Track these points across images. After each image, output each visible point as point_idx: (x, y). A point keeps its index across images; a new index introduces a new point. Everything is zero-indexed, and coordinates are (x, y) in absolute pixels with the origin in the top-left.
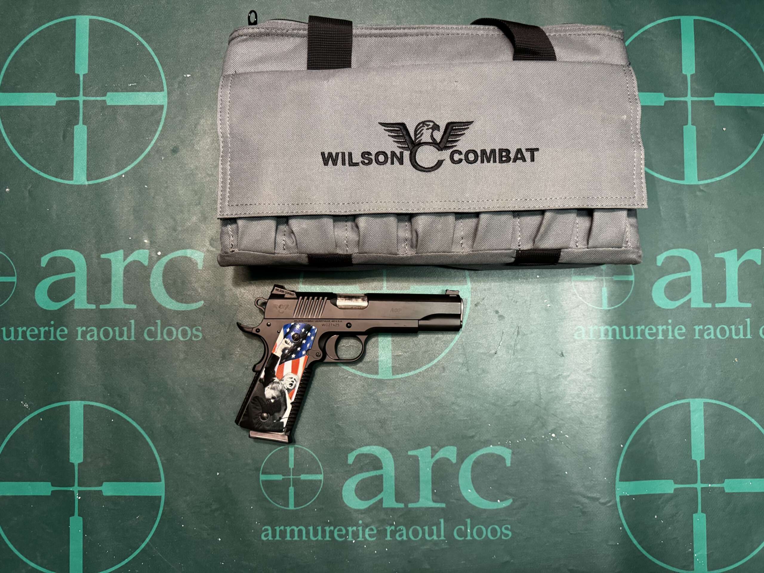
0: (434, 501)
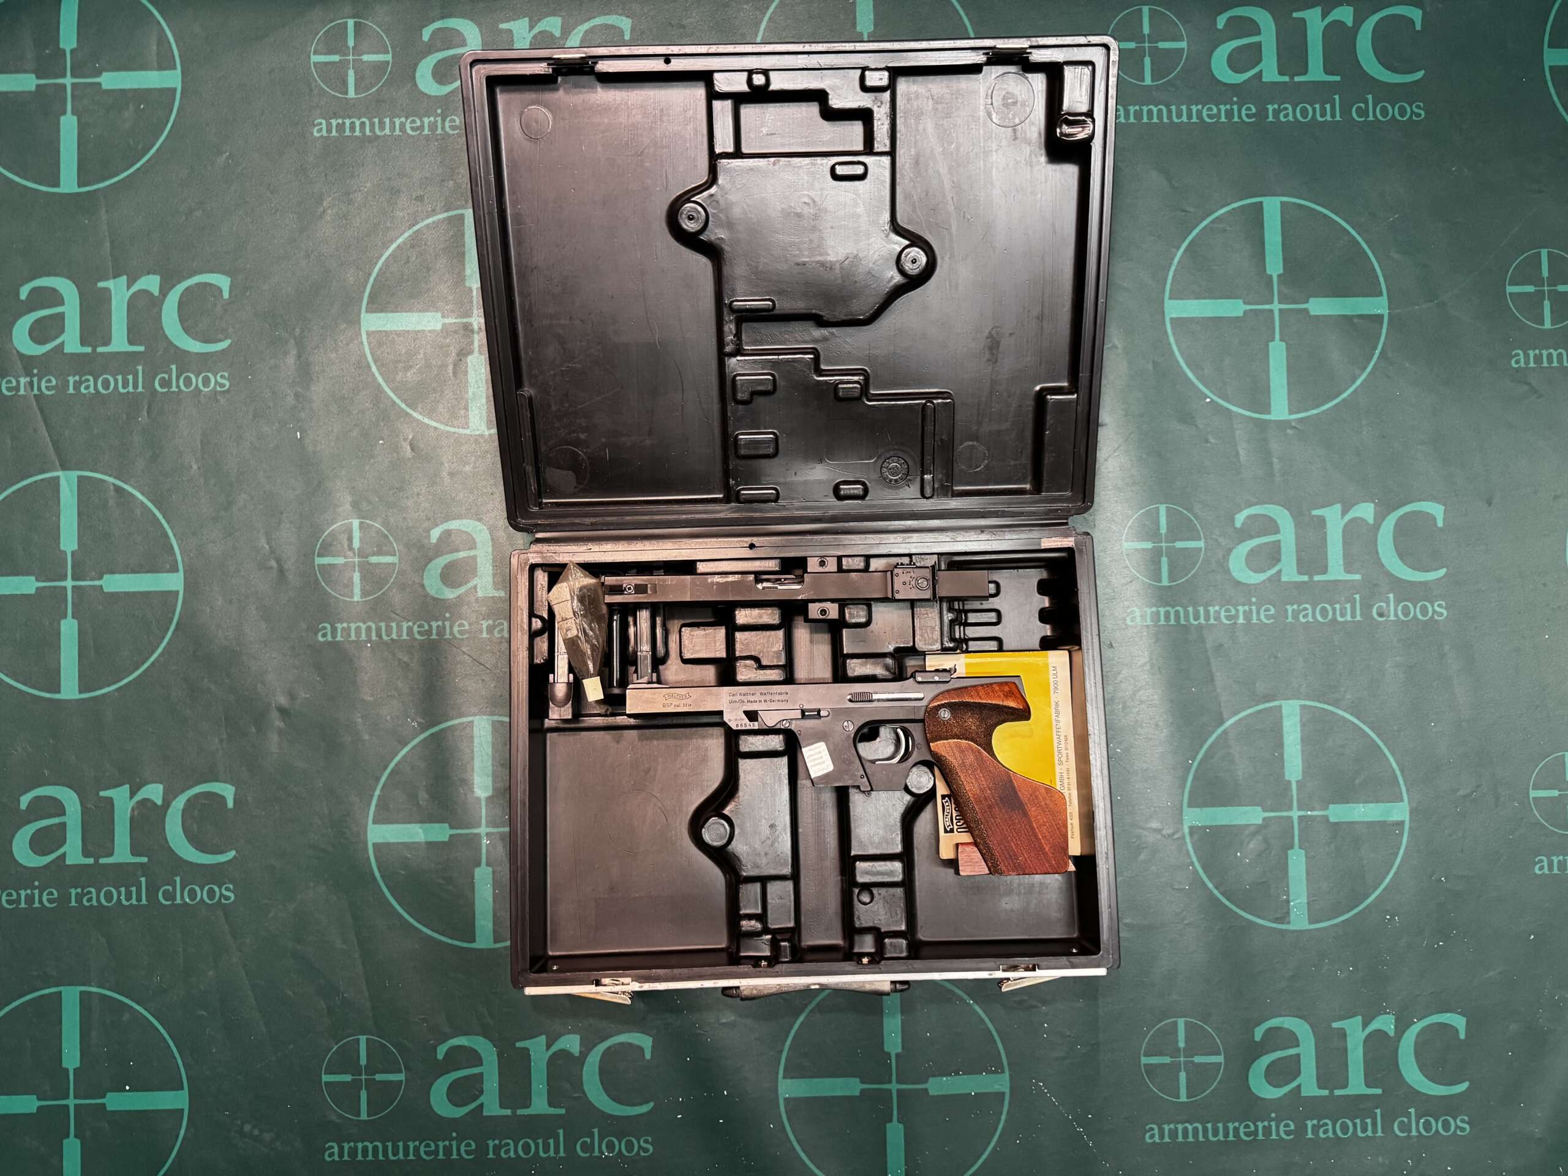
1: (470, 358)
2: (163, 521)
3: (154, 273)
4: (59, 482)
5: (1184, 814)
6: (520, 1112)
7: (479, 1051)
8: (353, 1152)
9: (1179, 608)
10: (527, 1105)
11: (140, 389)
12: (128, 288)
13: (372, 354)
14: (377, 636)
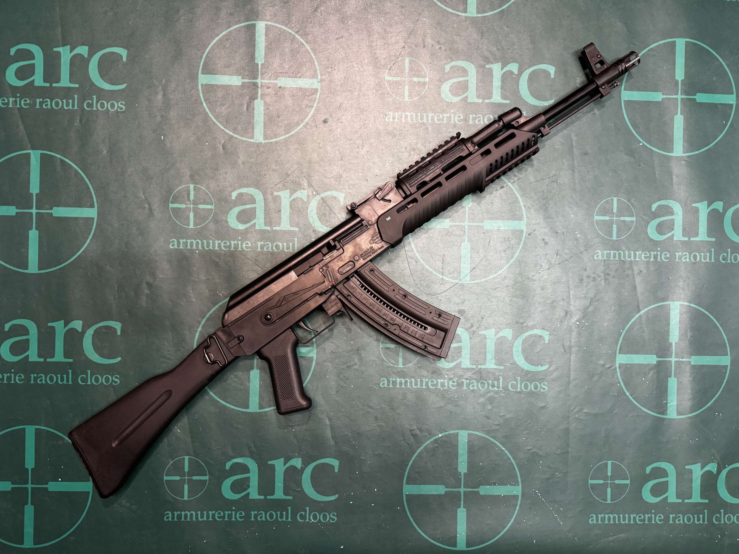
0: (496, 365)
1: (256, 101)
2: (87, 180)
3: (85, 45)
4: (30, 156)
5: (617, 357)
6: (268, 497)
7: (249, 466)
8: (179, 516)
9: (620, 252)
10: (273, 494)
11: (76, 108)
12: (71, 52)
13: (204, 97)
14: (202, 247)
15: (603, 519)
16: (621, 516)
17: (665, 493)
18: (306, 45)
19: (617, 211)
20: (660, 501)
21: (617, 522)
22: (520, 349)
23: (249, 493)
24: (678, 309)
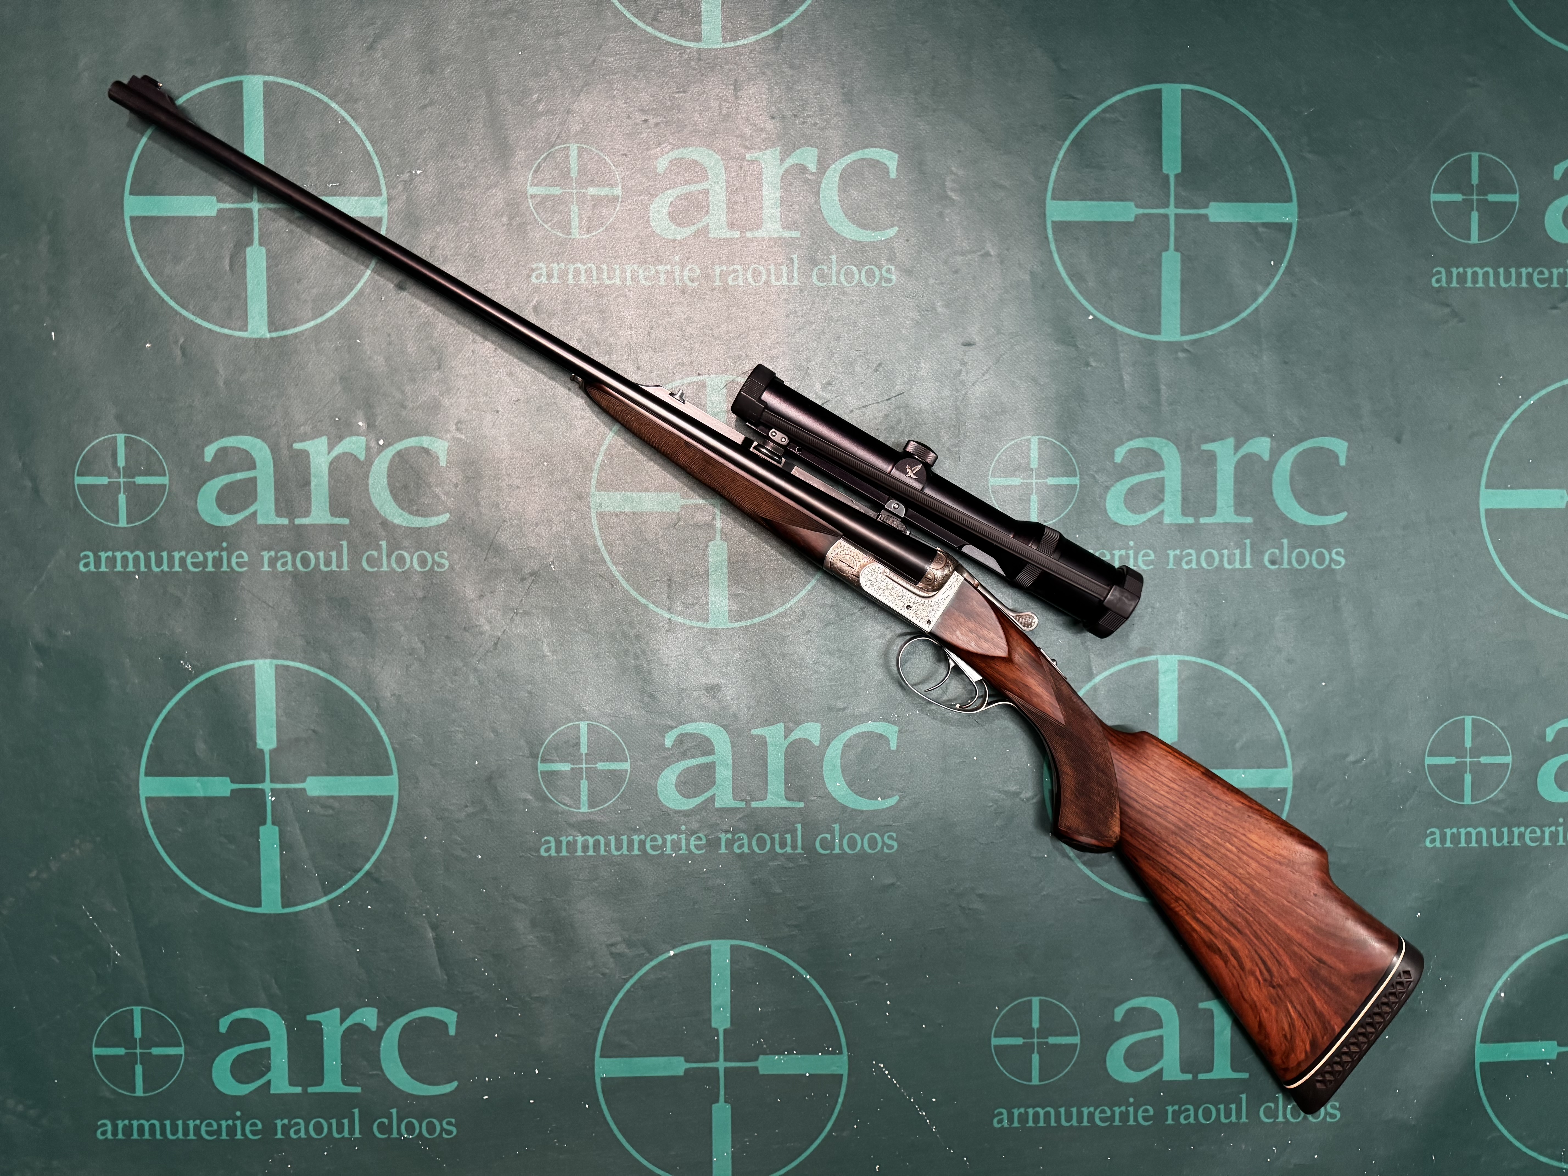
15: (1023, 1118)
16: (1062, 1110)
17: (1156, 1063)
18: (353, 123)
19: (1039, 464)
20: (1146, 1079)
21: (1053, 1124)
22: (838, 762)
23: (269, 1082)
24: (1174, 671)
